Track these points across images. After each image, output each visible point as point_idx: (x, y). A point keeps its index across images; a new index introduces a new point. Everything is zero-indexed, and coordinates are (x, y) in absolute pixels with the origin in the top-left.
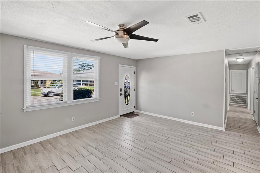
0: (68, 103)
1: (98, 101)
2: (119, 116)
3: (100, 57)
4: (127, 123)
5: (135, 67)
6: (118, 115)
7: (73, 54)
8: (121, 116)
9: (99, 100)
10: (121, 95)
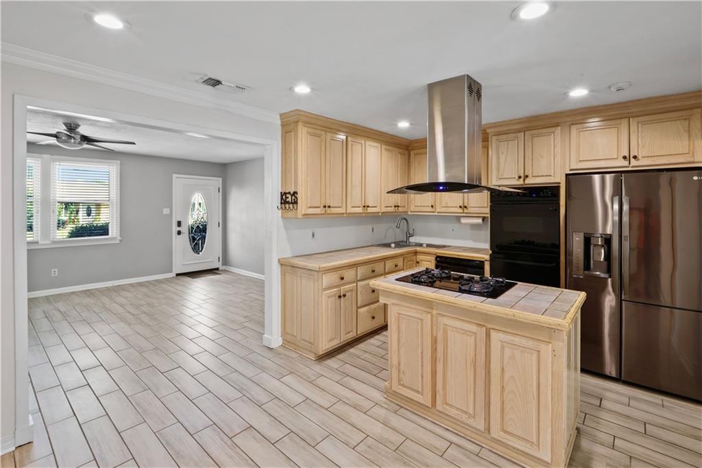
0: (41, 245)
1: (116, 242)
2: (174, 274)
3: (119, 162)
4: (199, 290)
5: (221, 179)
6: (171, 272)
7: (53, 157)
8: (177, 275)
9: (118, 242)
10: (179, 233)
